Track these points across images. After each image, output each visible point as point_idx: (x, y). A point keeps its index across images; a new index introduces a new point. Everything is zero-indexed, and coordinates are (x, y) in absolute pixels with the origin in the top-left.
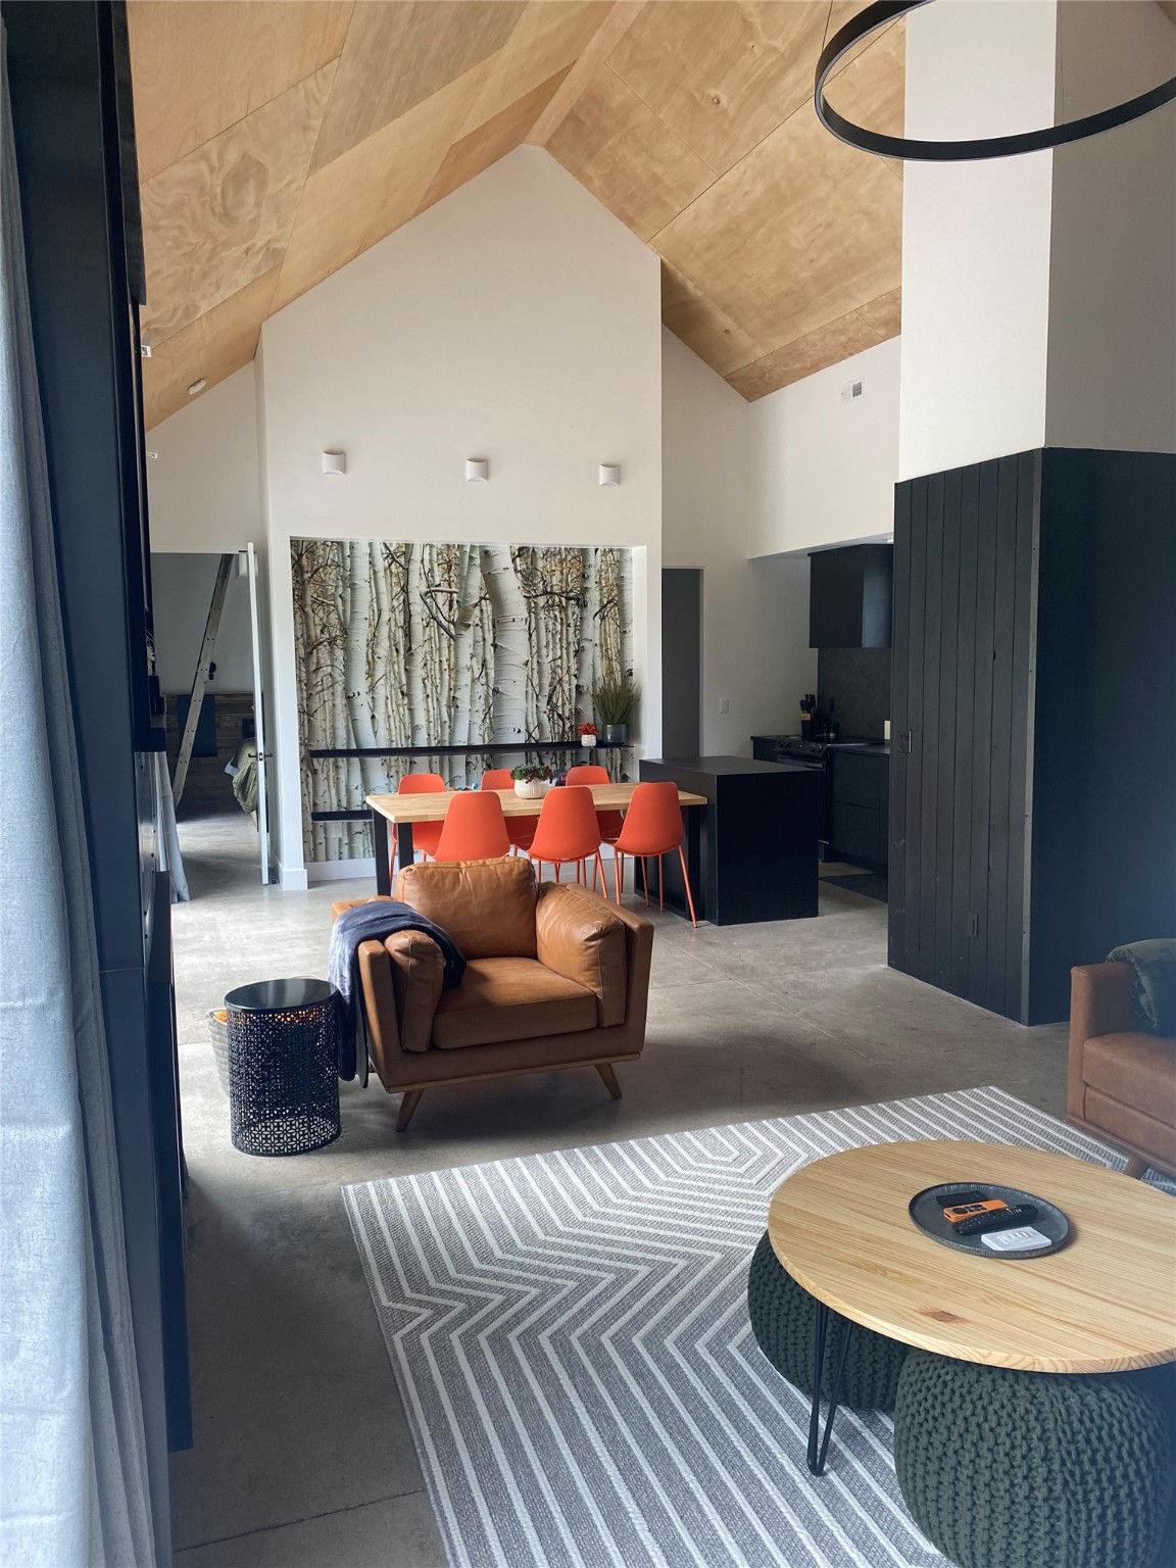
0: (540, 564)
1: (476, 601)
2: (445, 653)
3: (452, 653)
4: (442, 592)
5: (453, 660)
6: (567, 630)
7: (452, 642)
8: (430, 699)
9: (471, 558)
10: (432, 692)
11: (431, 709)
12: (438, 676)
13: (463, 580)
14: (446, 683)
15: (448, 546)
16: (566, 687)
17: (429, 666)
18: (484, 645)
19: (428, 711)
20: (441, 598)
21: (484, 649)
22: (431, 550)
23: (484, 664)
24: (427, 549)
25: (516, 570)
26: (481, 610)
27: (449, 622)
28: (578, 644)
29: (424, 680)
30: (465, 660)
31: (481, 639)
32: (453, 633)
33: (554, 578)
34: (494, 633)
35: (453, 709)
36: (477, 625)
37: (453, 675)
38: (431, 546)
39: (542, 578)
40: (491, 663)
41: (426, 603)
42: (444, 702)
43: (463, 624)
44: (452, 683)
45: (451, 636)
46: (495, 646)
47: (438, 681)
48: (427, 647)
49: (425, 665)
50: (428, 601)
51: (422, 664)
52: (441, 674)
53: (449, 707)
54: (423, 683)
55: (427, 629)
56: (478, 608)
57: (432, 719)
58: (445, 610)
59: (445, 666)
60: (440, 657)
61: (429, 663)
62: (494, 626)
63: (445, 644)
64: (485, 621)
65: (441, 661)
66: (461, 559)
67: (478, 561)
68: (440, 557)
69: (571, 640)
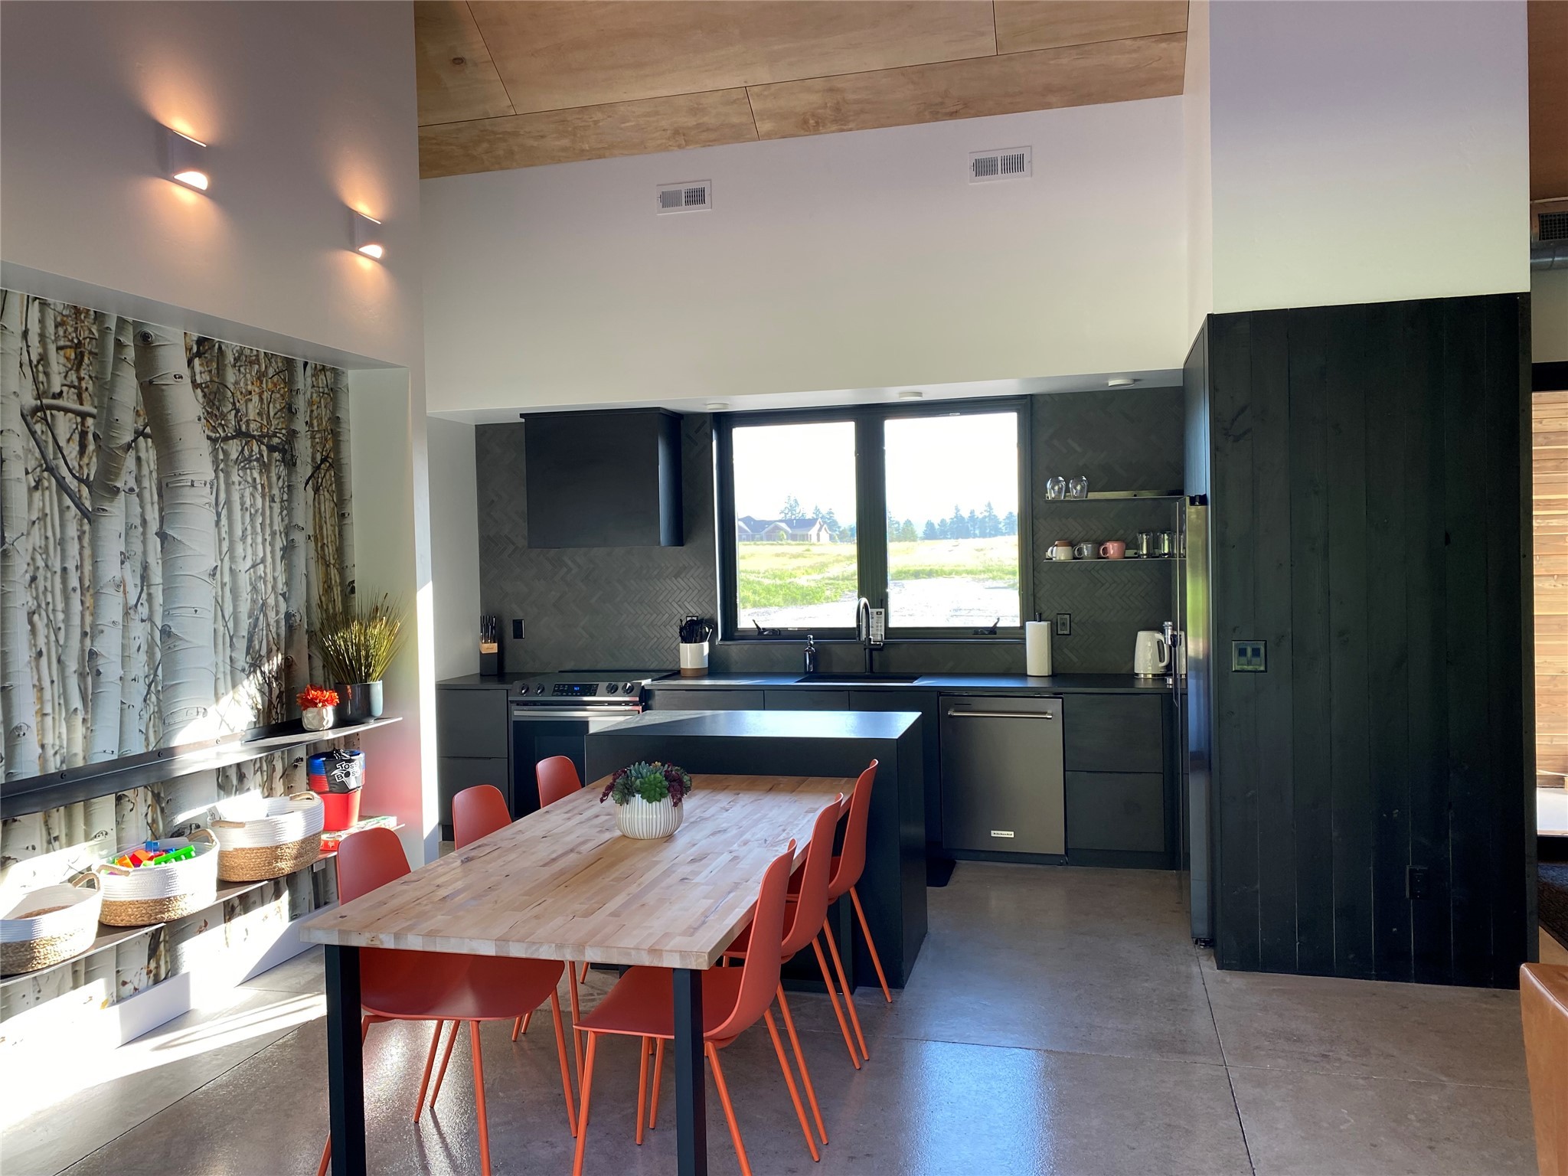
0: (231, 377)
1: (128, 438)
2: (73, 549)
3: (87, 552)
4: (66, 410)
5: (88, 568)
6: (270, 507)
7: (87, 527)
8: (44, 660)
9: (119, 345)
10: (48, 644)
11: (46, 683)
12: (60, 606)
13: (105, 389)
14: (76, 620)
15: (77, 311)
16: (272, 615)
17: (41, 582)
18: (144, 534)
19: (41, 689)
20: (64, 425)
21: (144, 542)
22: (42, 312)
23: (145, 578)
24: (35, 310)
25: (194, 382)
26: (139, 459)
27: (80, 480)
28: (287, 535)
29: (31, 614)
30: (111, 569)
31: (138, 521)
32: (88, 504)
33: (250, 406)
34: (161, 510)
35: (89, 679)
36: (132, 490)
37: (89, 602)
38: (44, 304)
39: (234, 404)
40: (157, 577)
41: (33, 433)
42: (73, 666)
43: (105, 486)
44: (88, 619)
45: (85, 513)
46: (162, 535)
47: (61, 616)
48: (36, 539)
49: (34, 579)
50: (38, 428)
51: (28, 577)
52: (67, 599)
53: (82, 676)
54: (31, 622)
55: (37, 495)
56: (132, 453)
57: (48, 709)
58: (72, 450)
59: (74, 582)
60: (63, 559)
61: (41, 574)
62: (160, 495)
63: (72, 531)
64: (146, 483)
65: (64, 570)
66: (101, 342)
67: (130, 354)
68: (61, 332)
69: (276, 528)
